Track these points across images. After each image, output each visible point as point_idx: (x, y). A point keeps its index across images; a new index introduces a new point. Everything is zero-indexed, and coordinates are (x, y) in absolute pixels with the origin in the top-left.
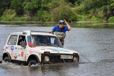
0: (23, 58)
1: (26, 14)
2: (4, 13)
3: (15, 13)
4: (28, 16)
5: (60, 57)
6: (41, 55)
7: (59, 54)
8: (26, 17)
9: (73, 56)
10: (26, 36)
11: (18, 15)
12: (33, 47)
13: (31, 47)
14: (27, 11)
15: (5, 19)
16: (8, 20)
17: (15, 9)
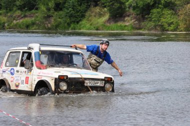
0: (28, 86)
1: (128, 16)
2: (87, 14)
3: (109, 14)
4: (133, 21)
5: (84, 83)
6: (54, 81)
7: (81, 78)
8: (128, 22)
9: (104, 82)
10: (33, 52)
11: (113, 18)
12: (43, 69)
13: (40, 69)
14: (131, 11)
15: (88, 25)
16: (94, 27)
17: (109, 6)
